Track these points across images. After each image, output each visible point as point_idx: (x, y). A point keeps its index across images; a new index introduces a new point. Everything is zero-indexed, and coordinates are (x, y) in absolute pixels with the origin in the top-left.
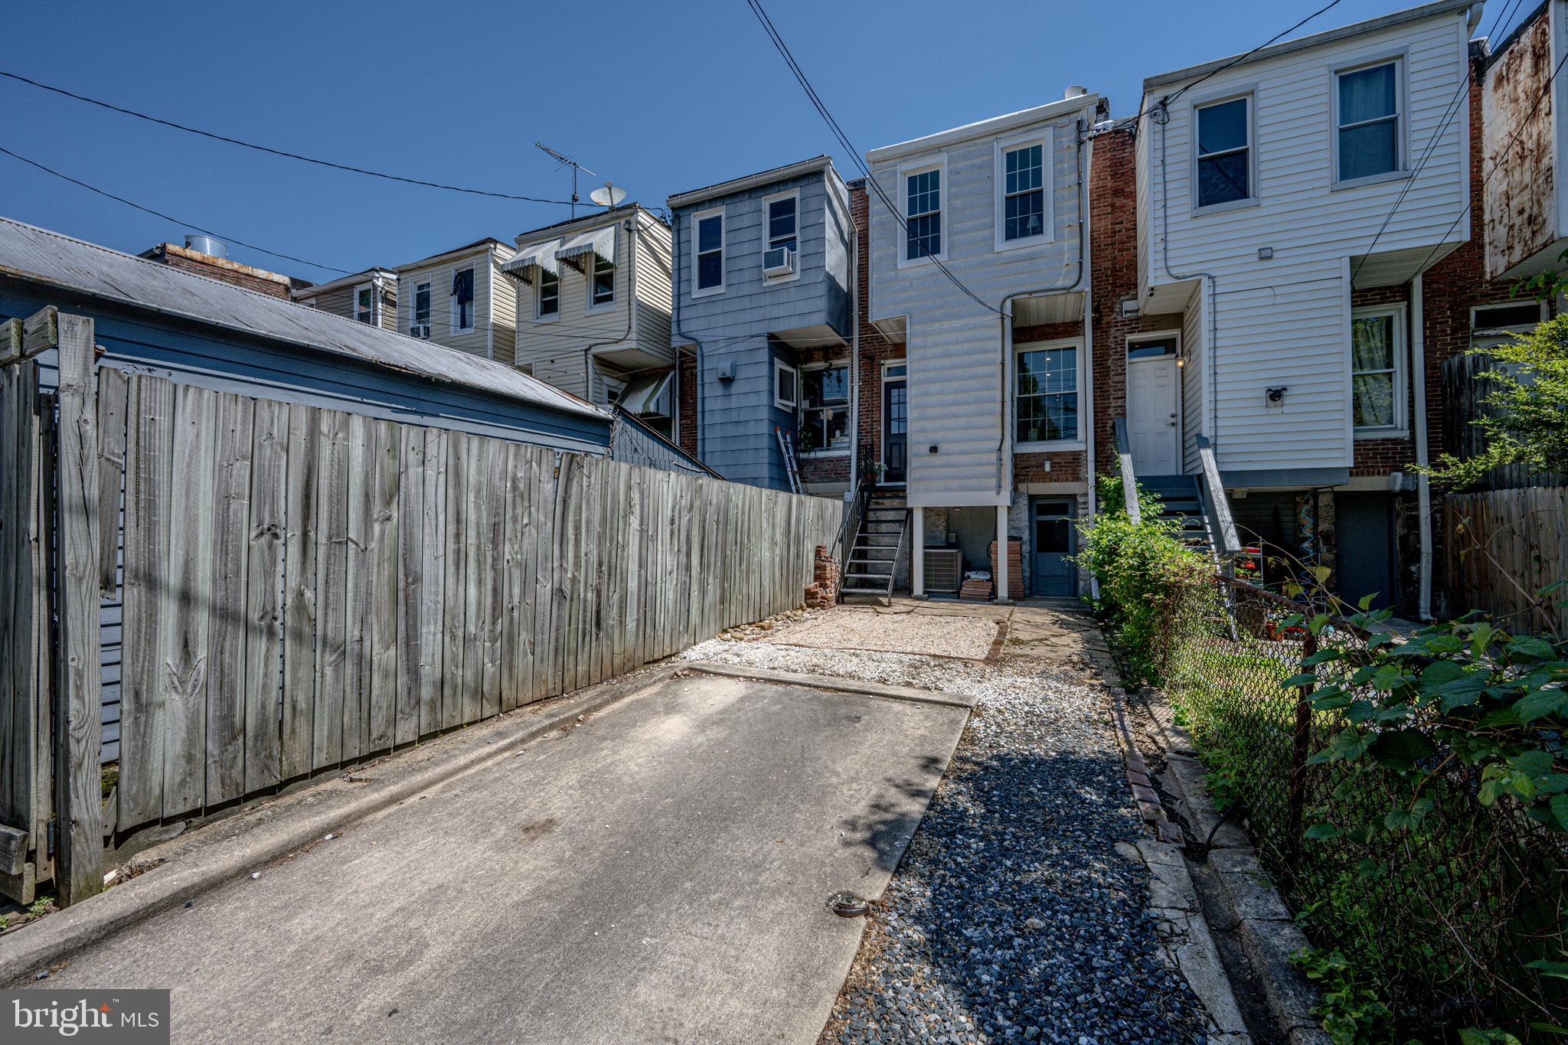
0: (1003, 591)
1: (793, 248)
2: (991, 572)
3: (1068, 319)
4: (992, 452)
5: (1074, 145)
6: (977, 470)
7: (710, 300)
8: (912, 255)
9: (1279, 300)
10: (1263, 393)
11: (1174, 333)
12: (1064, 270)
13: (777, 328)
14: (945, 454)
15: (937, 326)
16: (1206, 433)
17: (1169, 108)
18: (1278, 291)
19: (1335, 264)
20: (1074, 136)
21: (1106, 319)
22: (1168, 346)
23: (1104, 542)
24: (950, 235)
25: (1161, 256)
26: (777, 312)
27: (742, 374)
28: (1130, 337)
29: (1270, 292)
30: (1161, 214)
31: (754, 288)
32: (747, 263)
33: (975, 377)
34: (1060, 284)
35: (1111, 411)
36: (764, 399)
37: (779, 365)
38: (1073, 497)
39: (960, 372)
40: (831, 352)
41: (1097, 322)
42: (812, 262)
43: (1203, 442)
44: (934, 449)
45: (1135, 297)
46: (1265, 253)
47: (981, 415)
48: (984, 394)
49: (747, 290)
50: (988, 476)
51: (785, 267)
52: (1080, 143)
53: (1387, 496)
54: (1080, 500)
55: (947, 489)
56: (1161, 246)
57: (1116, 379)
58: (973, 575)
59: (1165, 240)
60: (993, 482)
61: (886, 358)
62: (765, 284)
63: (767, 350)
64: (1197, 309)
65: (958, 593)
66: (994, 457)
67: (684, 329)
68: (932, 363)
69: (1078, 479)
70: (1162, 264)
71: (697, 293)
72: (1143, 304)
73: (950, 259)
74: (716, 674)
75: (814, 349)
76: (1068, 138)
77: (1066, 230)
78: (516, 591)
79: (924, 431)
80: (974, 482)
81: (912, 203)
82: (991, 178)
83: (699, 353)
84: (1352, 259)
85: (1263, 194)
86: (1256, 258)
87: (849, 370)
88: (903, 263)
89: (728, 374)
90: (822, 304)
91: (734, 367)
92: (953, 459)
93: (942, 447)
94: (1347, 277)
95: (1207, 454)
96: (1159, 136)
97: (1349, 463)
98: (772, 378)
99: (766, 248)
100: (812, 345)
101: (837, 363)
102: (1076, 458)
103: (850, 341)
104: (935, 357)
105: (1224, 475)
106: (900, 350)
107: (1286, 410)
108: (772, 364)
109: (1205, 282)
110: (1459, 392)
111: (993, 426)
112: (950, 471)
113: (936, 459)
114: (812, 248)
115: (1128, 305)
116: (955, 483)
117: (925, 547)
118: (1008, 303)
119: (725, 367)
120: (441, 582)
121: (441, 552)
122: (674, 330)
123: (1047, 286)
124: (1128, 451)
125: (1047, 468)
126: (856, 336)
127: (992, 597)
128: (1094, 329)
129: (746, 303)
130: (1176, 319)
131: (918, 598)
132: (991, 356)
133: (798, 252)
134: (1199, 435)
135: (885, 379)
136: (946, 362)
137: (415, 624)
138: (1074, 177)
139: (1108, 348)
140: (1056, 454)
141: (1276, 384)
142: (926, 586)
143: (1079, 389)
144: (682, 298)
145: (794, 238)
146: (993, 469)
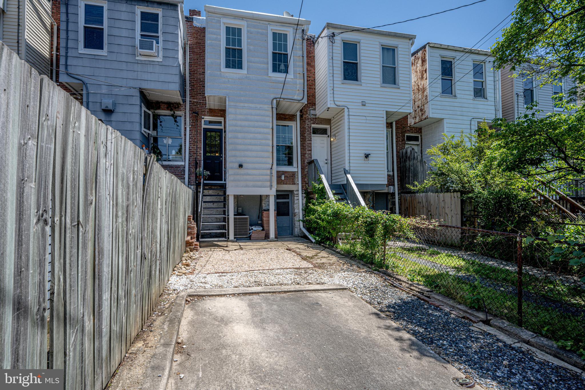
0: (272, 235)
1: (157, 43)
2: (263, 226)
3: (291, 114)
4: (268, 169)
5: (301, 39)
6: (261, 178)
7: (95, 58)
8: (228, 66)
9: (368, 122)
10: (363, 155)
11: (327, 127)
12: (297, 92)
13: (145, 86)
14: (246, 169)
15: (242, 104)
16: (347, 168)
17: (335, 38)
18: (368, 118)
19: (382, 112)
20: (301, 35)
21: (304, 116)
22: (324, 132)
23: (329, 212)
24: (248, 62)
25: (332, 95)
26: (145, 76)
27: (120, 109)
28: (313, 126)
29: (364, 118)
30: (331, 78)
31: (130, 59)
32: (123, 42)
33: (260, 133)
34: (296, 97)
35: (306, 155)
36: (138, 128)
37: (144, 108)
38: (292, 192)
39: (253, 129)
40: (172, 106)
41: (301, 116)
42: (170, 54)
43: (346, 172)
44: (241, 166)
45: (315, 109)
46: (364, 103)
47: (263, 151)
48: (264, 141)
49: (124, 58)
50: (266, 181)
51: (153, 52)
52: (303, 39)
53: (387, 194)
54: (295, 193)
55: (247, 186)
56: (332, 92)
57: (308, 142)
58: (254, 228)
59: (333, 89)
60: (268, 184)
61: (205, 115)
62: (137, 58)
63: (139, 98)
64: (342, 118)
65: (250, 237)
66: (268, 172)
67: (71, 70)
68: (239, 123)
69: (294, 184)
70: (332, 99)
71: (82, 50)
72: (320, 111)
73: (248, 73)
75: (162, 102)
76: (299, 35)
77: (298, 75)
79: (235, 156)
80: (259, 183)
81: (228, 40)
82: (267, 41)
84: (386, 111)
85: (363, 81)
86: (360, 104)
87: (183, 119)
88: (224, 69)
89: (110, 107)
90: (177, 79)
91: (114, 104)
92: (250, 172)
93: (245, 165)
94: (385, 118)
95: (349, 176)
96: (331, 47)
97: (386, 182)
98: (141, 115)
99: (138, 37)
100: (160, 100)
101: (178, 113)
102: (293, 175)
103: (184, 101)
104: (241, 120)
105: (357, 185)
106: (222, 112)
107: (370, 162)
108: (141, 107)
109: (346, 110)
111: (269, 157)
112: (248, 177)
113: (241, 171)
114: (170, 46)
115: (312, 112)
116: (251, 183)
117: (235, 215)
118: (275, 101)
119: (108, 103)
122: (62, 69)
123: (290, 97)
124: (323, 174)
125: (283, 178)
126: (188, 99)
127: (267, 237)
128: (301, 120)
129: (124, 66)
130: (328, 121)
131: (232, 241)
132: (267, 124)
133: (161, 44)
134: (344, 169)
135: (204, 126)
136: (246, 123)
138: (301, 53)
139: (305, 128)
140: (286, 172)
141: (367, 152)
142: (235, 235)
143: (294, 144)
144: (69, 50)
145: (158, 37)
146: (268, 177)
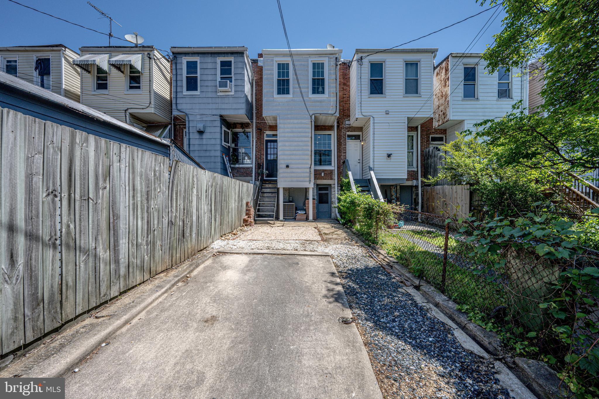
0: (311, 217)
1: (231, 81)
2: (306, 211)
3: (330, 125)
4: (307, 168)
5: (335, 65)
6: (303, 175)
7: (192, 97)
8: (279, 93)
9: (390, 127)
10: (386, 155)
11: (360, 133)
12: (331, 108)
13: (223, 113)
14: (292, 168)
15: (289, 121)
16: (371, 166)
17: (363, 60)
18: (390, 124)
19: (403, 118)
20: (334, 62)
21: (341, 126)
22: (357, 137)
23: (348, 200)
24: (293, 88)
25: (360, 108)
26: (224, 106)
27: (208, 130)
28: (348, 133)
29: (388, 124)
30: (360, 94)
31: (213, 95)
32: (209, 84)
33: (302, 141)
34: (330, 112)
35: (342, 157)
36: (218, 142)
37: (224, 128)
38: (330, 185)
39: (297, 139)
40: (244, 125)
41: (338, 126)
42: (239, 89)
43: (370, 169)
44: (287, 166)
45: (349, 120)
46: (387, 112)
47: (303, 155)
48: (305, 148)
49: (210, 95)
50: (306, 177)
51: (228, 89)
52: (337, 65)
53: (412, 187)
54: (333, 186)
55: (292, 181)
56: (360, 105)
57: (344, 146)
58: (299, 212)
59: (361, 103)
60: (308, 179)
61: (266, 130)
62: (218, 94)
63: (219, 122)
64: (368, 127)
65: (295, 219)
66: (308, 170)
67: (179, 107)
68: (287, 135)
69: (332, 179)
70: (360, 111)
71: (185, 93)
72: (352, 122)
73: (293, 97)
74: (231, 253)
75: (237, 123)
76: (333, 63)
77: (332, 94)
78: (156, 222)
79: (284, 159)
80: (302, 179)
81: (279, 73)
82: (308, 70)
83: (187, 119)
84: (408, 118)
85: (387, 94)
86: (384, 113)
87: (251, 133)
88: (276, 96)
89: (202, 130)
90: (244, 106)
91: (204, 127)
92: (294, 170)
93: (290, 166)
94: (407, 123)
95: (372, 172)
96: (360, 69)
97: (406, 177)
98: (221, 134)
99: (219, 79)
100: (236, 122)
101: (247, 130)
102: (331, 172)
103: (252, 122)
104: (288, 132)
105: (378, 179)
106: (274, 128)
107: (392, 160)
108: (221, 127)
109: (372, 119)
110: (428, 159)
111: (308, 159)
112: (293, 175)
113: (288, 170)
114: (239, 83)
115: (347, 122)
116: (295, 179)
117: (284, 202)
118: (313, 117)
119: (200, 126)
120: (128, 219)
121: (127, 204)
122: (174, 107)
123: (326, 112)
124: (350, 171)
125: (323, 175)
126: (254, 121)
127: (307, 219)
128: (337, 129)
129: (210, 101)
130: (360, 129)
131: (281, 221)
132: (307, 134)
133: (233, 83)
134: (369, 167)
135: (266, 138)
136: (292, 135)
137: (117, 239)
138: (334, 76)
139: (341, 136)
140: (325, 170)
141: (389, 153)
142: (284, 216)
143: (332, 149)
144: (178, 94)
145: (231, 77)
146: (308, 174)
